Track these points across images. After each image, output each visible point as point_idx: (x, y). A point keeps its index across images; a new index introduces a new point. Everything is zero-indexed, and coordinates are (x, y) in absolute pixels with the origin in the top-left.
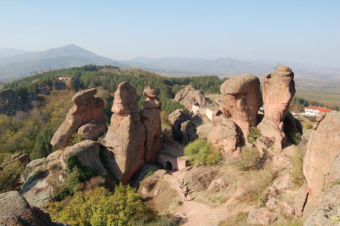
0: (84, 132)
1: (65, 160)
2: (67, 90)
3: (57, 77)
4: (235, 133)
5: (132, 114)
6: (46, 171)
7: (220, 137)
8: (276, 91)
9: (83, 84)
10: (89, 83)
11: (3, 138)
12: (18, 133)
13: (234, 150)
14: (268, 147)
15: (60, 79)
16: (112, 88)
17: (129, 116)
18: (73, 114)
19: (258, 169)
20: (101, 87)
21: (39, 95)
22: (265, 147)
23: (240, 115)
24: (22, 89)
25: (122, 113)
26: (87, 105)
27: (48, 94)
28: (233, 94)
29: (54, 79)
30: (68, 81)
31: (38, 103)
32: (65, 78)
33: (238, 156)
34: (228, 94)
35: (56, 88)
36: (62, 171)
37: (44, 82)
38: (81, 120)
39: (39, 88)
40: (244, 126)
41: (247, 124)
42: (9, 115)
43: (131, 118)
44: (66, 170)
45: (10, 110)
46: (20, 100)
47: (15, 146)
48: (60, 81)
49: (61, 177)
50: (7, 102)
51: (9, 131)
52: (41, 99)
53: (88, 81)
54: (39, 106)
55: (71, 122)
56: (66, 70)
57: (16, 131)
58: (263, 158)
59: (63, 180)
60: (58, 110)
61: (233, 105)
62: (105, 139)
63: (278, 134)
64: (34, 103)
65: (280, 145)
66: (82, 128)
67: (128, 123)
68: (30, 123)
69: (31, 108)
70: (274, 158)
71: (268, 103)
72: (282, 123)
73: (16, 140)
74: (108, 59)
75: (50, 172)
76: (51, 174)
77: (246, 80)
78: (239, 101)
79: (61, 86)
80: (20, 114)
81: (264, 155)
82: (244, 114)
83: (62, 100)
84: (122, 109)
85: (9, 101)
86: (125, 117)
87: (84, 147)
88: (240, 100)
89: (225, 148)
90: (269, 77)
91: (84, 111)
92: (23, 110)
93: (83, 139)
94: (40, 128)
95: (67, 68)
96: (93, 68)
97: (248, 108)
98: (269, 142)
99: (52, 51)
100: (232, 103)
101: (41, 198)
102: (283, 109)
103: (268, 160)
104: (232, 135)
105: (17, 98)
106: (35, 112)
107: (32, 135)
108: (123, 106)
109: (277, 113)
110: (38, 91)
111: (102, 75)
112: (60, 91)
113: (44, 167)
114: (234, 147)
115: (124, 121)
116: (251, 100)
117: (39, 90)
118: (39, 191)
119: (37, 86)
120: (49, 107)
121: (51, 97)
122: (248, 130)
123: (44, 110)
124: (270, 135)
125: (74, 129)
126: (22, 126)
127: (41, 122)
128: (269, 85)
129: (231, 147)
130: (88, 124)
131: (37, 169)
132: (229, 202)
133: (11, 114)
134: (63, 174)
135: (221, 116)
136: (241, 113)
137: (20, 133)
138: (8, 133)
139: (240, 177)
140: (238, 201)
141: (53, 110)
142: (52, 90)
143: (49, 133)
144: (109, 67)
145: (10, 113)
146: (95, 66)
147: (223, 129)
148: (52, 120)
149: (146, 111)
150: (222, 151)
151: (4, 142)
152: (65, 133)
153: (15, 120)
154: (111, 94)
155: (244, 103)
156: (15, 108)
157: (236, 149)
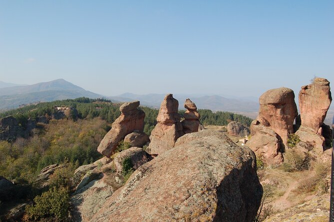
0: (131, 139)
1: (121, 162)
2: (66, 119)
3: (56, 107)
4: (277, 139)
5: (176, 123)
6: (101, 173)
7: (261, 144)
8: (315, 99)
9: (81, 114)
10: (87, 113)
11: (3, 164)
12: (18, 160)
13: (276, 155)
14: (309, 150)
15: (59, 108)
16: (109, 119)
17: (174, 125)
18: (120, 123)
19: (301, 170)
20: (99, 117)
21: (39, 123)
22: (306, 151)
23: (279, 124)
24: (23, 116)
25: (167, 123)
26: (132, 115)
27: (48, 122)
28: (274, 104)
29: (53, 108)
30: (67, 110)
31: (38, 131)
32: (63, 108)
33: (279, 160)
34: (269, 104)
35: (55, 117)
36: (117, 173)
37: (43, 111)
38: (127, 129)
39: (38, 116)
40: (283, 134)
41: (286, 132)
42: (9, 142)
43: (176, 127)
44: (122, 172)
45: (10, 136)
46: (20, 127)
47: (15, 172)
48: (59, 110)
49: (117, 179)
50: (8, 128)
51: (10, 157)
52: (41, 127)
53: (86, 112)
54: (39, 134)
55: (118, 130)
56: (60, 101)
57: (16, 157)
58: (305, 161)
59: (120, 181)
60: (58, 139)
61: (273, 114)
62: (149, 147)
63: (319, 137)
64: (34, 130)
65: (322, 148)
66: (129, 136)
67: (174, 132)
68: (30, 150)
69: (31, 135)
70: (318, 159)
71: (304, 112)
72: (321, 128)
73: (16, 167)
74: (96, 94)
75: (104, 174)
76: (105, 176)
77: (284, 91)
78: (279, 111)
79: (59, 115)
80: (20, 141)
81: (306, 158)
82: (284, 122)
83: (61, 129)
84: (168, 118)
85: (9, 127)
86: (169, 127)
87: (135, 152)
88: (280, 109)
89: (266, 155)
90: (306, 88)
91: (129, 121)
92: (23, 136)
93: (130, 147)
94: (40, 155)
95: (61, 100)
96: (87, 101)
97: (287, 117)
98: (310, 146)
99: (40, 85)
100: (272, 112)
101: (103, 195)
102: (322, 115)
103: (311, 161)
104: (274, 141)
105: (18, 125)
106: (35, 139)
107: (32, 162)
108: (169, 116)
109: (317, 119)
110: (38, 120)
111: (98, 107)
112: (59, 120)
113: (97, 170)
114: (276, 153)
115: (168, 130)
116: (289, 110)
117: (38, 118)
118: (99, 190)
119: (37, 114)
120: (48, 135)
121: (50, 126)
122: (287, 137)
123: (44, 138)
124: (310, 139)
125: (121, 137)
126: (22, 153)
127: (41, 149)
128: (306, 95)
129: (273, 153)
130: (133, 133)
131: (91, 172)
132: (286, 195)
133: (12, 140)
134: (118, 175)
135: (260, 125)
136: (280, 122)
137: (20, 160)
138: (8, 160)
139: (288, 177)
140: (296, 193)
141: (52, 138)
142: (51, 119)
143: (50, 160)
144: (102, 100)
145: (10, 140)
146: (88, 99)
147: (263, 137)
148: (53, 147)
149: (187, 122)
150: (263, 157)
151: (4, 169)
152: (112, 140)
153: (16, 146)
154: (109, 125)
155: (283, 112)
156: (16, 135)
157: (278, 154)
